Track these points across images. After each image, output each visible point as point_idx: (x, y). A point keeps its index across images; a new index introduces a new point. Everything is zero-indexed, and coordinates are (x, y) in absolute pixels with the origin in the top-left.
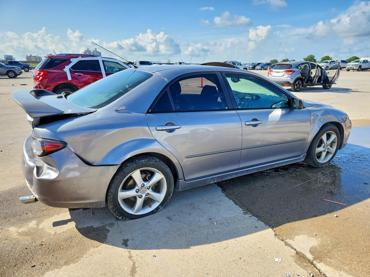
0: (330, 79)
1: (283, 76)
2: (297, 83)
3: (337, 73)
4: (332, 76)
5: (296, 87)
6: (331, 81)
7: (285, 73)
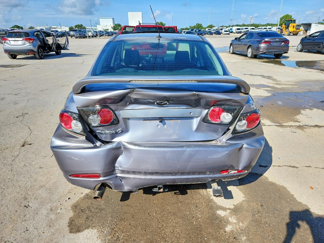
0: (62, 46)
1: (24, 44)
2: (40, 51)
3: (66, 41)
4: (64, 43)
5: (40, 55)
6: (64, 47)
7: (25, 42)
